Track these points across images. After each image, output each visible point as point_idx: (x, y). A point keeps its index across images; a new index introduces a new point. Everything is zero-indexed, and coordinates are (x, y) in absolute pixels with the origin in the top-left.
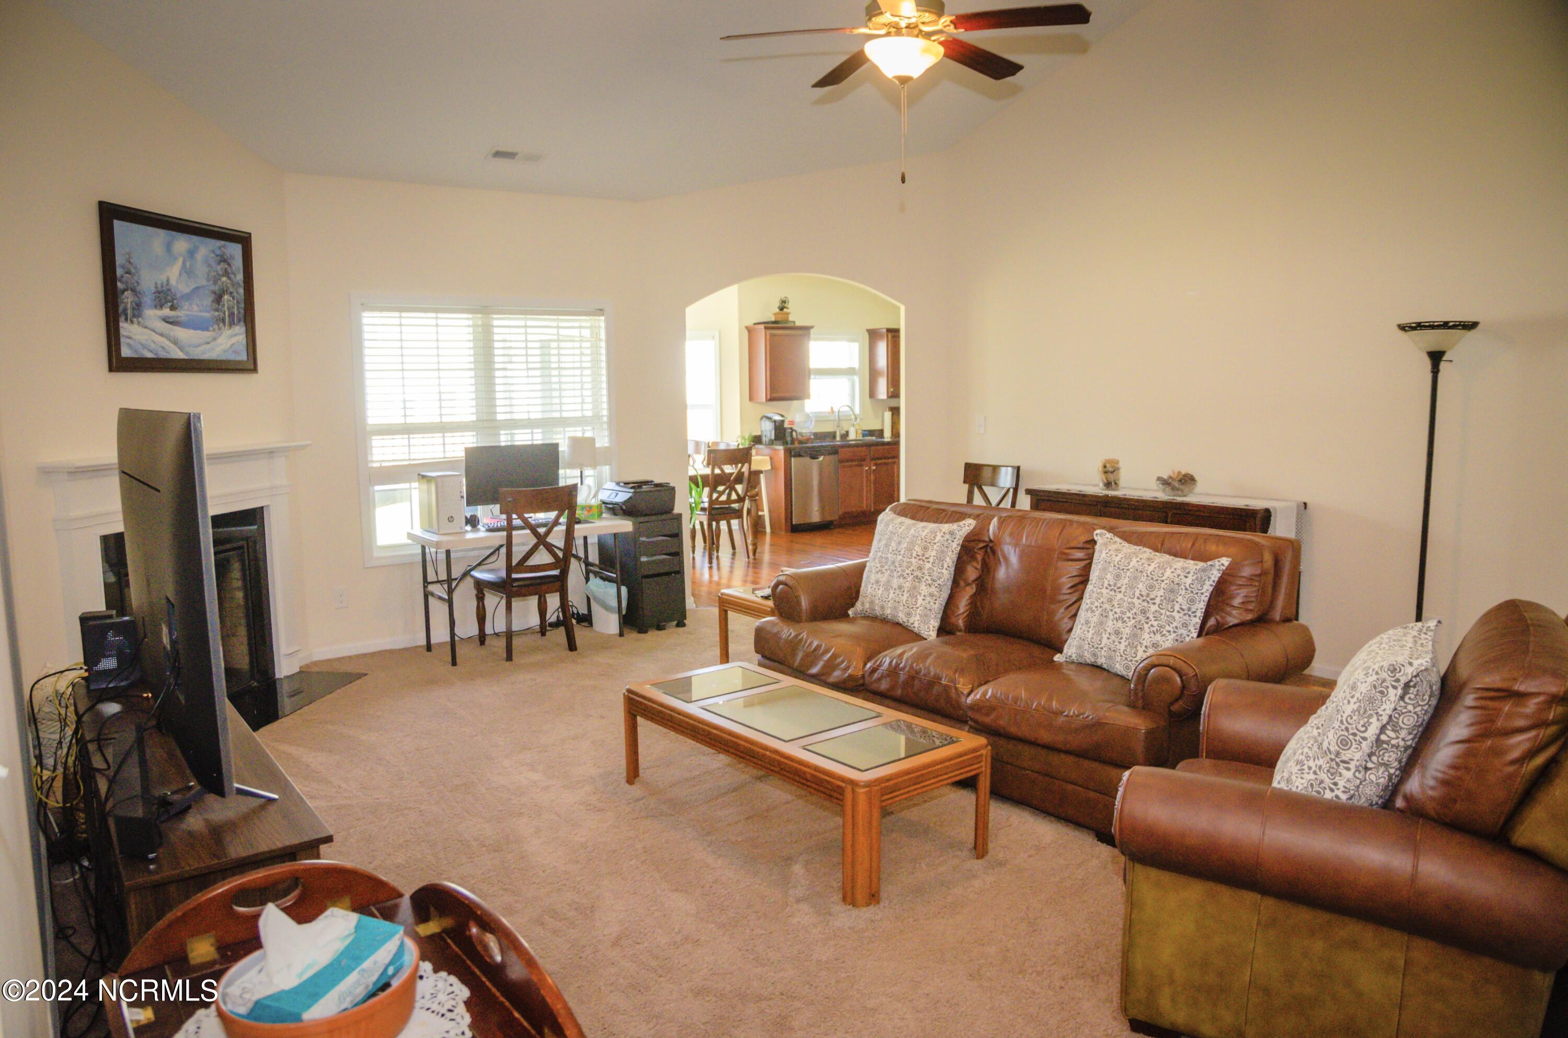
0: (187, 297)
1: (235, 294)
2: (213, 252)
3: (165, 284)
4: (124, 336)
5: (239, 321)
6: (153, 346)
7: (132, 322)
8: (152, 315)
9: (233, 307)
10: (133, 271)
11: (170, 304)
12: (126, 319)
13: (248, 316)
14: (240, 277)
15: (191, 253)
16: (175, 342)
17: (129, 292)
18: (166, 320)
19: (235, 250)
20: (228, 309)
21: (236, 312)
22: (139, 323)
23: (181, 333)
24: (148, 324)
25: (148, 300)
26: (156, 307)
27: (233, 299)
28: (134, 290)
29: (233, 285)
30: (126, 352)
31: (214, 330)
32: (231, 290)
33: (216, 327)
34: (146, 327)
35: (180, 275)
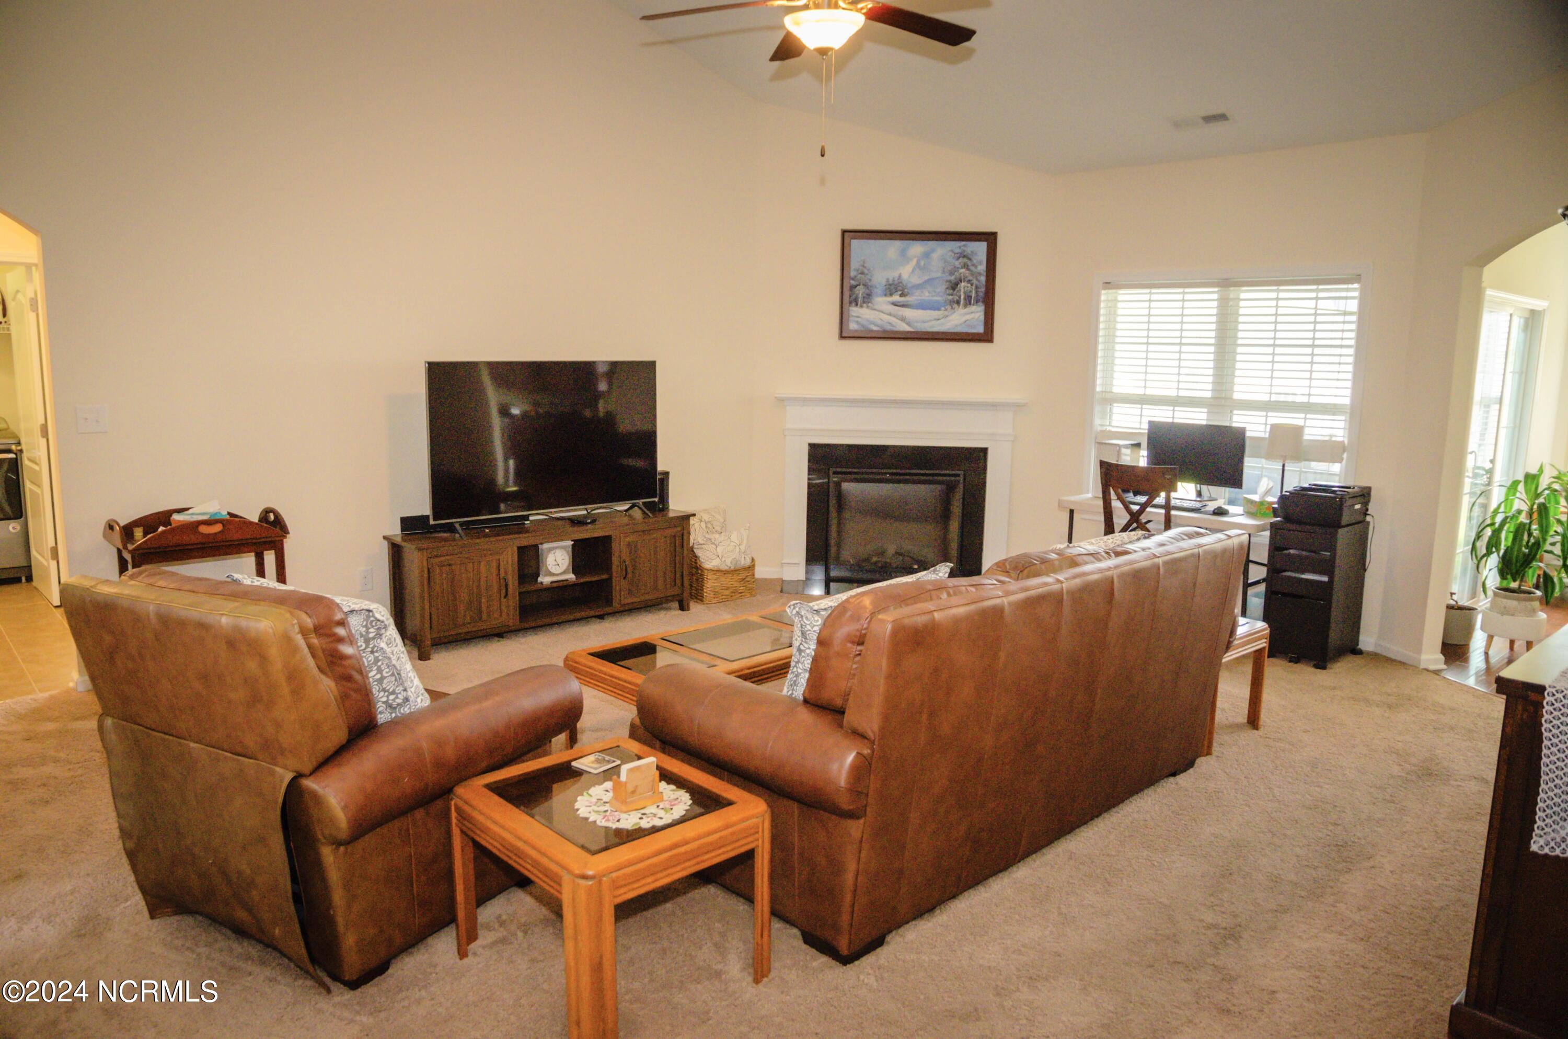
0: (917, 287)
1: (975, 281)
2: (952, 251)
3: (896, 279)
4: (853, 316)
5: (977, 302)
6: (880, 322)
7: (861, 307)
8: (881, 302)
9: (971, 292)
10: (866, 271)
11: (900, 293)
12: (857, 305)
13: (988, 299)
14: (982, 268)
15: (927, 255)
16: (903, 319)
17: (861, 286)
18: (894, 304)
19: (980, 248)
20: (965, 293)
21: (973, 295)
22: (868, 307)
23: (908, 313)
24: (876, 307)
25: (879, 290)
26: (886, 295)
27: (972, 285)
28: (865, 285)
29: (972, 275)
30: (853, 326)
31: (946, 310)
32: (970, 278)
33: (949, 307)
34: (875, 310)
35: (913, 271)
